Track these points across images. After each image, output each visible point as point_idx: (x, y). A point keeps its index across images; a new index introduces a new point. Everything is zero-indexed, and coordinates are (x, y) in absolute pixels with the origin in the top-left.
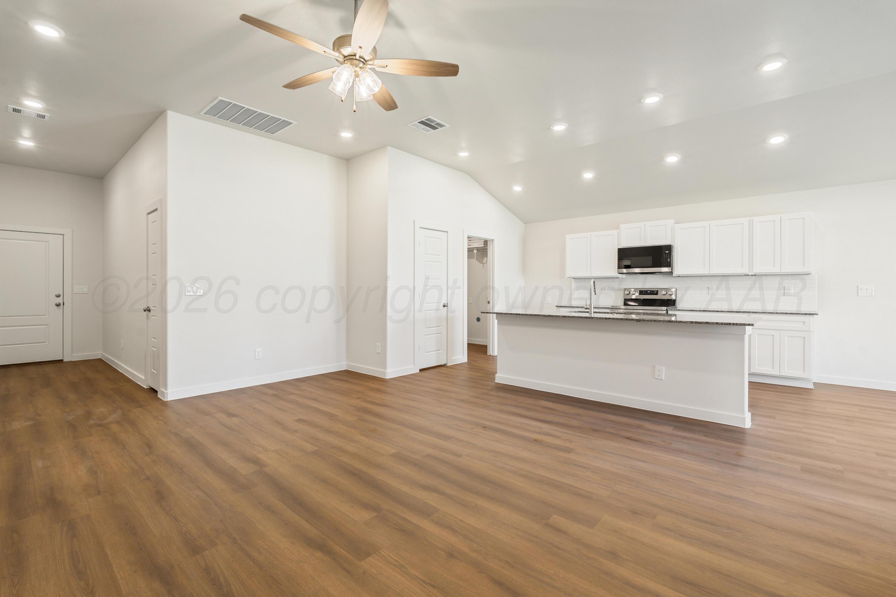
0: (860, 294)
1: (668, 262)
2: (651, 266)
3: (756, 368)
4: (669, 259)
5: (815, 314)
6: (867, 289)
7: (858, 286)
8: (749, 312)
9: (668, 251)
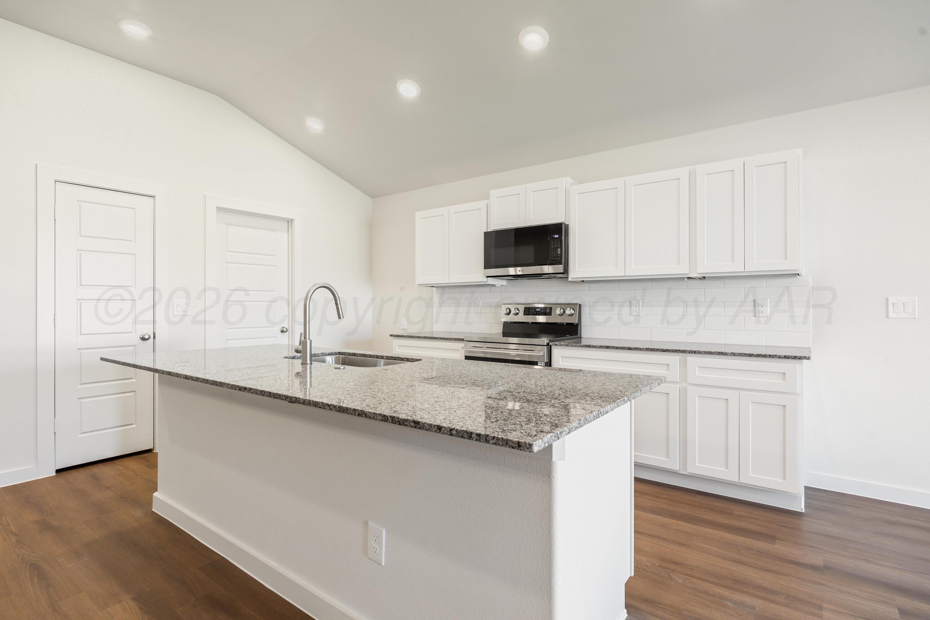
0: (891, 314)
1: (558, 254)
2: (533, 262)
3: (697, 465)
4: (559, 250)
5: (805, 358)
6: (904, 304)
7: (887, 299)
8: (684, 352)
9: (557, 234)
